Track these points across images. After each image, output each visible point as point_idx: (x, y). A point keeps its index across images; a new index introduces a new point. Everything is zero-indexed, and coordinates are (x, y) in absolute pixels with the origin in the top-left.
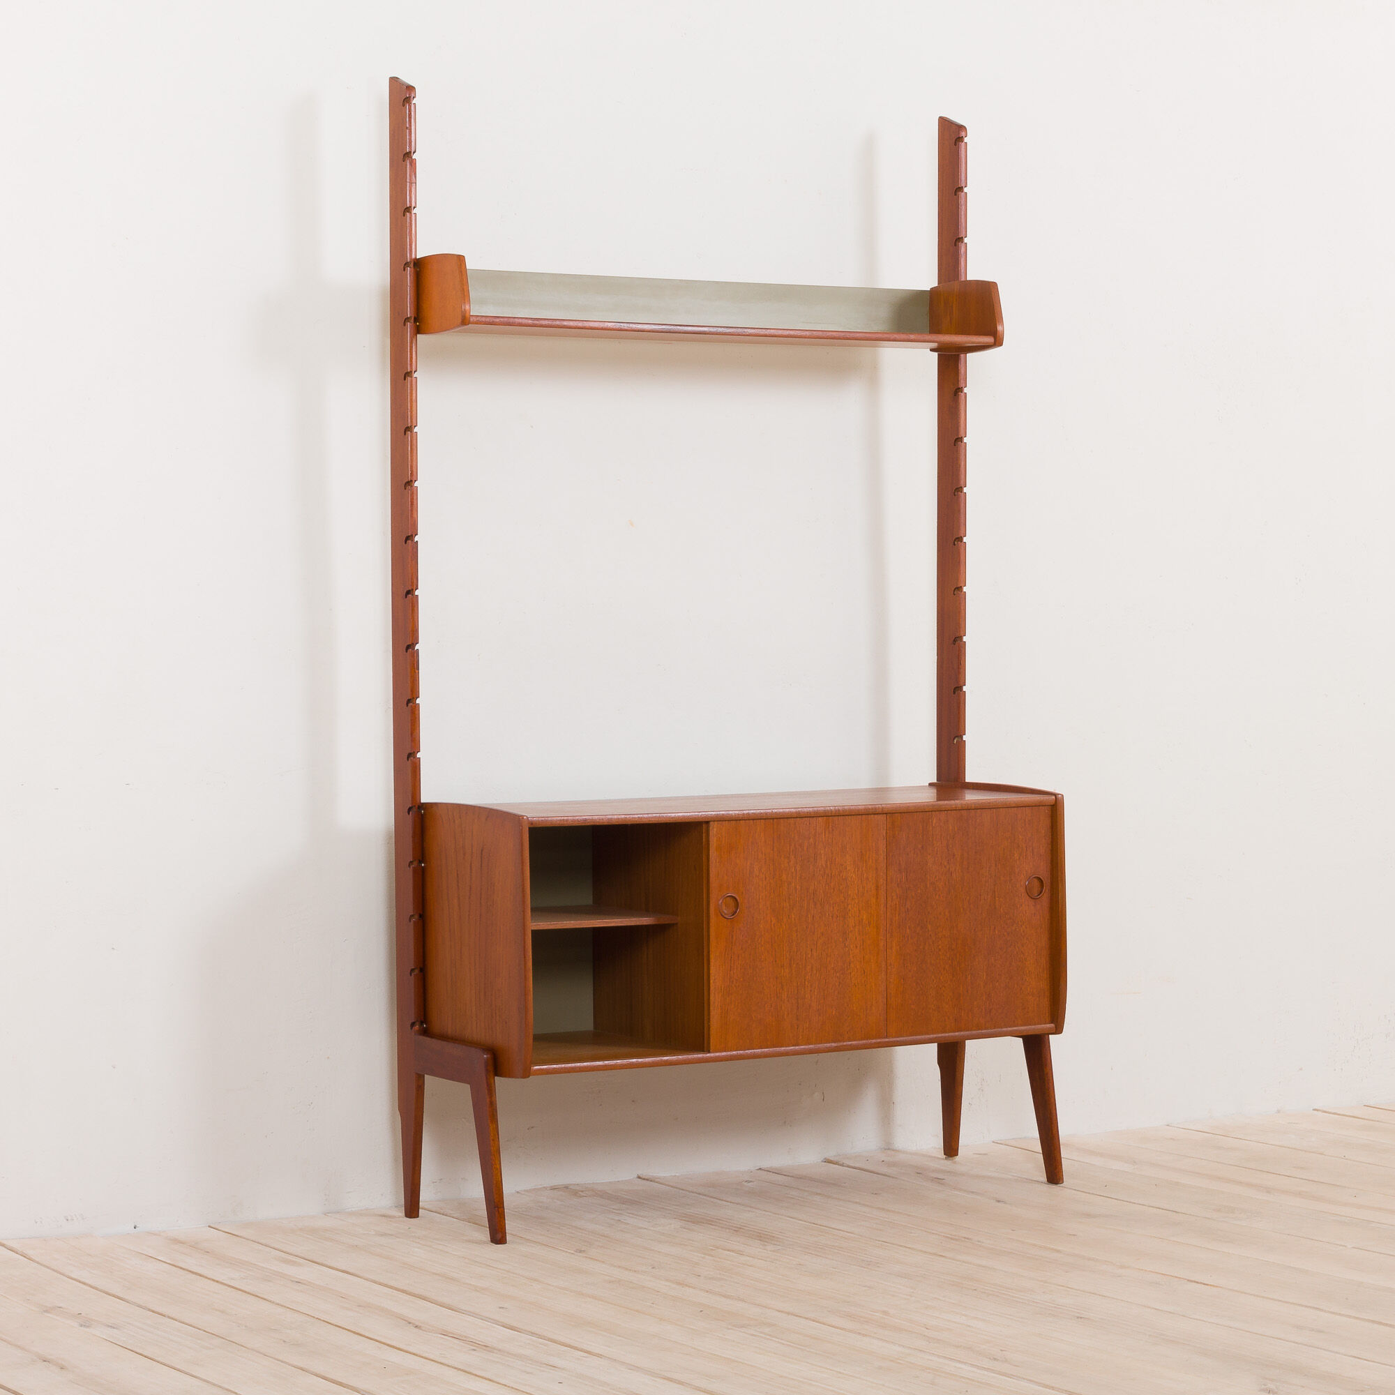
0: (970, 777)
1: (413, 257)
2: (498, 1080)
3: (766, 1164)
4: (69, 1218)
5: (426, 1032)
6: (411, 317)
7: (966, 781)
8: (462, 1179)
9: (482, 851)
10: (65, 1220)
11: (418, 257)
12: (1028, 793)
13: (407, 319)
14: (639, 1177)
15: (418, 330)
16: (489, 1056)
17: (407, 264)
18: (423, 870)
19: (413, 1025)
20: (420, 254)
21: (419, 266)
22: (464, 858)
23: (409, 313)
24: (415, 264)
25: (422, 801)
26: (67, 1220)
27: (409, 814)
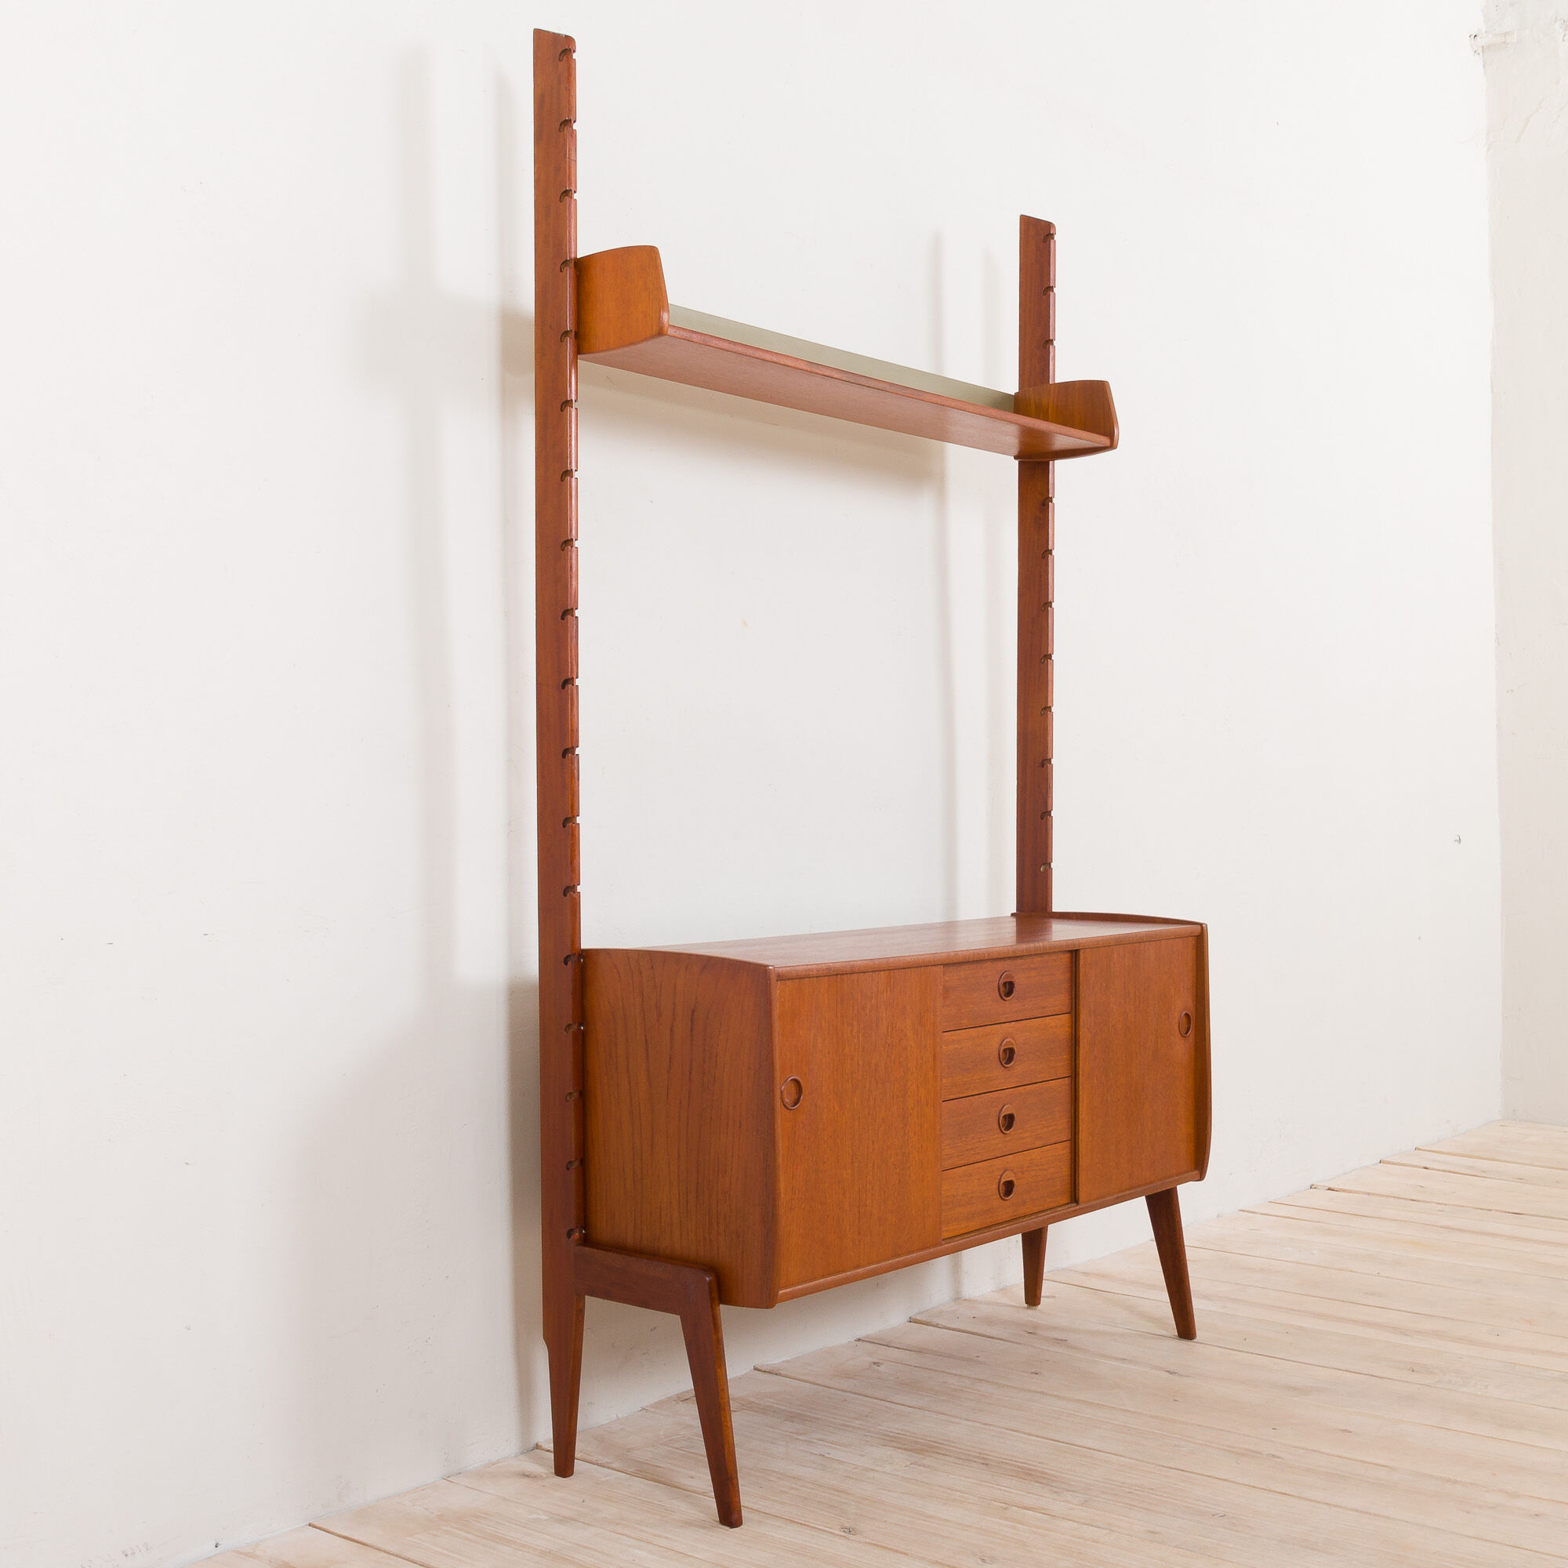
0: (1057, 906)
1: (573, 256)
2: (723, 1309)
3: (861, 1333)
4: (129, 1552)
5: (586, 1241)
6: (571, 331)
7: (1053, 910)
8: (589, 1404)
9: (693, 1012)
10: (123, 1556)
11: (578, 257)
12: (1175, 924)
13: (566, 333)
14: (756, 1369)
15: (579, 350)
16: (711, 1278)
17: (565, 263)
18: (584, 1035)
19: (569, 1234)
20: (582, 251)
21: (581, 267)
22: (658, 1020)
23: (569, 325)
24: (575, 263)
25: (582, 947)
26: (126, 1555)
27: (566, 964)
